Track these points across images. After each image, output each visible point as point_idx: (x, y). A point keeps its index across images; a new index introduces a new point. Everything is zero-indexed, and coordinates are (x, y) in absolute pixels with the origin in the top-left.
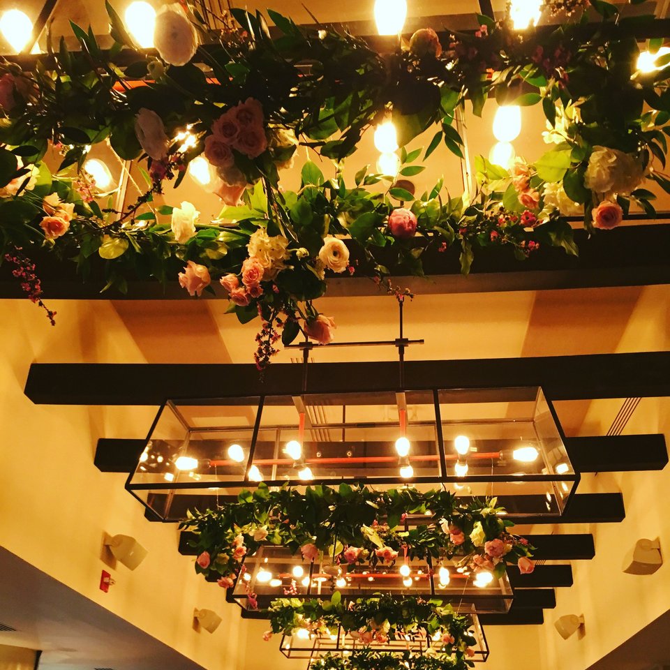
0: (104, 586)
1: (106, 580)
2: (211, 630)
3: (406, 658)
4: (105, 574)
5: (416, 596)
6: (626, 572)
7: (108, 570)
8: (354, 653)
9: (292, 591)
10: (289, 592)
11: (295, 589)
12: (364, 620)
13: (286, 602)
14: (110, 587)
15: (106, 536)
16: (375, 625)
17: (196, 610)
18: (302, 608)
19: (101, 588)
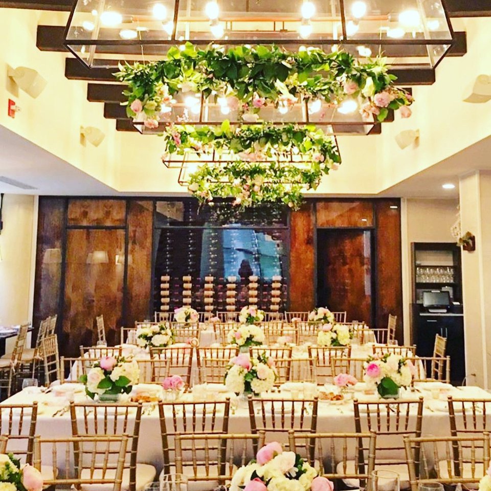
0: (11, 112)
1: (13, 107)
2: (96, 145)
3: (271, 168)
4: (11, 103)
5: (294, 123)
6: (465, 101)
7: (13, 99)
8: (228, 164)
9: (184, 119)
10: (182, 119)
11: (187, 117)
12: (250, 143)
13: (180, 128)
14: (16, 113)
15: (9, 69)
16: (259, 147)
17: (82, 128)
18: (196, 133)
19: (9, 114)
